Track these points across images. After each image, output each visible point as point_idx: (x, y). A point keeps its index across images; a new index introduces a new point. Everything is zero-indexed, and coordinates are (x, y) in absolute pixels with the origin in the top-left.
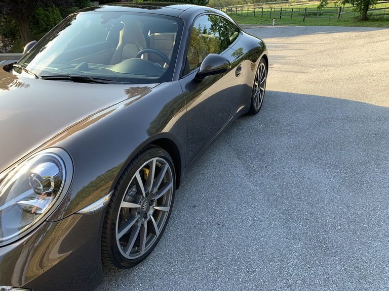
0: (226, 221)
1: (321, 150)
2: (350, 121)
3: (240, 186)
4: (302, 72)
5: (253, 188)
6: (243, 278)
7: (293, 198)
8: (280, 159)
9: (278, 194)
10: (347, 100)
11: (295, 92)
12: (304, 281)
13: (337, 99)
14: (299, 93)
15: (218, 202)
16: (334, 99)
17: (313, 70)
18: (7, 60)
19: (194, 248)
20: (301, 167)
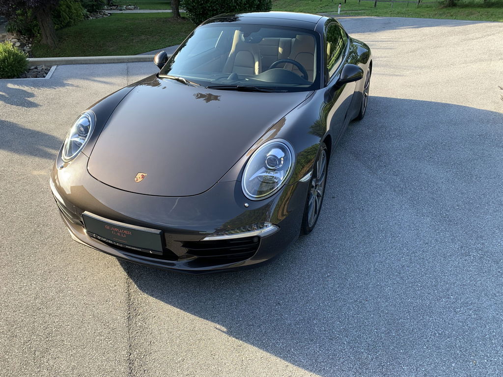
0: (365, 206)
1: (432, 151)
2: (455, 124)
3: (367, 181)
4: (397, 75)
5: (379, 182)
6: (391, 240)
7: (415, 189)
8: (396, 160)
9: (402, 186)
10: (449, 104)
11: (394, 96)
12: (437, 240)
13: (438, 103)
14: (399, 98)
15: (352, 194)
16: (436, 103)
17: (408, 72)
18: (58, 65)
19: (346, 224)
20: (416, 165)
